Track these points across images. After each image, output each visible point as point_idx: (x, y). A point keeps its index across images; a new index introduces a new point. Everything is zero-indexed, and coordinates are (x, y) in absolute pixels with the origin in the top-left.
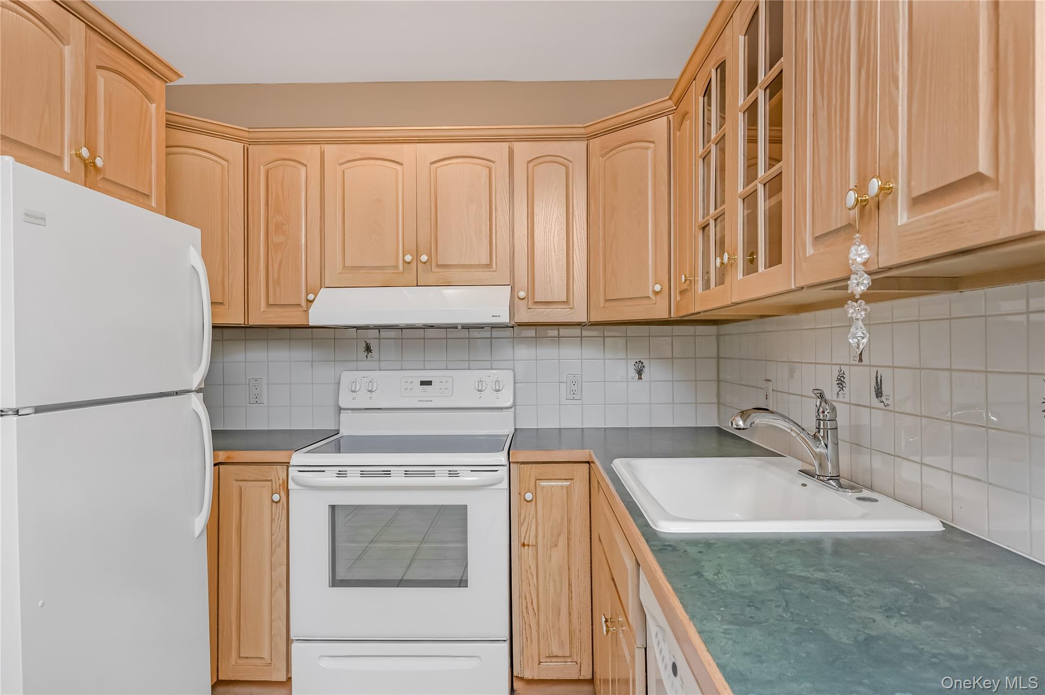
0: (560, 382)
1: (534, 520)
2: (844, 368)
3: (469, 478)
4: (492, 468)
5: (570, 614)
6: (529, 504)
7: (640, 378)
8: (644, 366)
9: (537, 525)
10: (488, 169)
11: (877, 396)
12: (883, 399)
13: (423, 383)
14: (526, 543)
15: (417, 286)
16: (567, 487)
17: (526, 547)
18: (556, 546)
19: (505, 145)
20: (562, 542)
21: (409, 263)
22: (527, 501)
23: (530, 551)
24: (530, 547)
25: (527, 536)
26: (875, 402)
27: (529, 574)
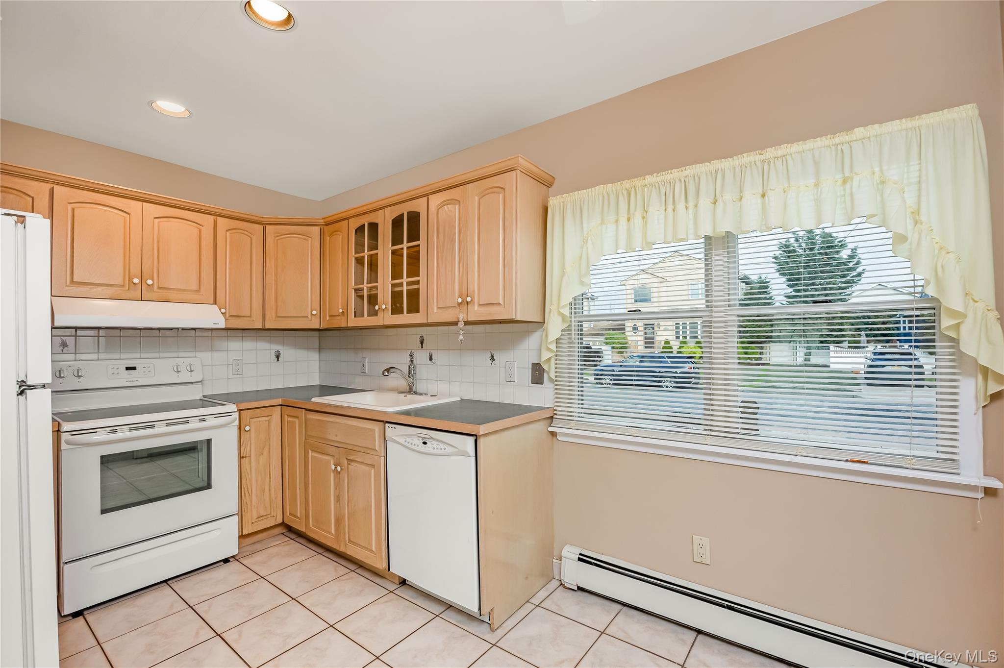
0: (228, 365)
1: (249, 442)
2: (413, 351)
3: (211, 422)
4: (228, 414)
5: (270, 490)
6: (246, 433)
7: (278, 360)
8: (280, 354)
9: (250, 444)
10: (199, 230)
11: (430, 360)
12: (433, 361)
13: (127, 369)
14: (244, 456)
15: (142, 300)
16: (268, 421)
17: (244, 458)
18: (262, 454)
19: (212, 218)
20: (266, 451)
21: (135, 284)
22: (245, 431)
23: (247, 460)
24: (247, 458)
25: (245, 452)
26: (429, 362)
27: (246, 474)
